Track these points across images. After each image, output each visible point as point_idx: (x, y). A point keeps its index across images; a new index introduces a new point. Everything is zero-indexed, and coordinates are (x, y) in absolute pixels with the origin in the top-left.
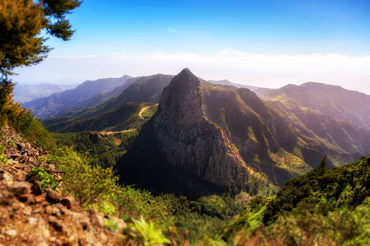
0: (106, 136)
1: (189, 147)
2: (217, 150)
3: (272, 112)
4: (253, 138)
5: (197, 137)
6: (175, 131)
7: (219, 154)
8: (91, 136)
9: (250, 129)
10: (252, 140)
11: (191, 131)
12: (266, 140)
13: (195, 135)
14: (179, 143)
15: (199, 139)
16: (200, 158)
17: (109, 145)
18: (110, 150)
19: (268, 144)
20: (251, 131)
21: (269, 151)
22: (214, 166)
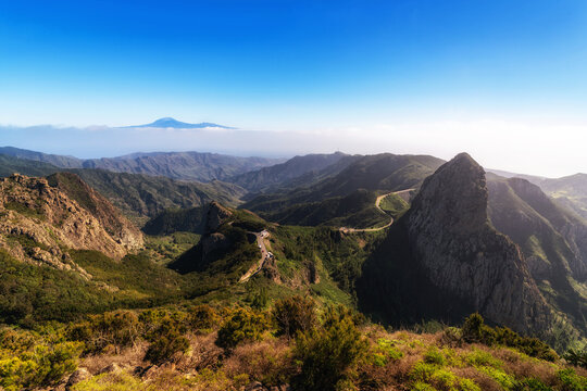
0: (348, 234)
1: (465, 266)
2: (510, 276)
3: (570, 218)
4: (541, 255)
5: (476, 252)
6: (443, 241)
7: (512, 282)
8: (332, 234)
9: (534, 240)
10: (539, 258)
11: (466, 243)
12: (565, 261)
13: (474, 249)
14: (450, 257)
15: (481, 254)
16: (481, 283)
17: (352, 247)
18: (353, 253)
19: (568, 268)
20: (536, 243)
21: (571, 279)
22: (503, 300)
